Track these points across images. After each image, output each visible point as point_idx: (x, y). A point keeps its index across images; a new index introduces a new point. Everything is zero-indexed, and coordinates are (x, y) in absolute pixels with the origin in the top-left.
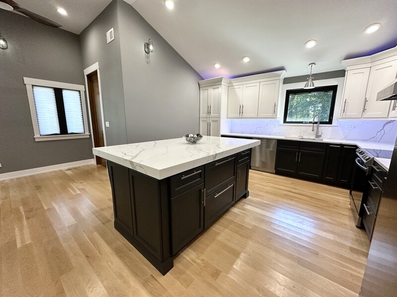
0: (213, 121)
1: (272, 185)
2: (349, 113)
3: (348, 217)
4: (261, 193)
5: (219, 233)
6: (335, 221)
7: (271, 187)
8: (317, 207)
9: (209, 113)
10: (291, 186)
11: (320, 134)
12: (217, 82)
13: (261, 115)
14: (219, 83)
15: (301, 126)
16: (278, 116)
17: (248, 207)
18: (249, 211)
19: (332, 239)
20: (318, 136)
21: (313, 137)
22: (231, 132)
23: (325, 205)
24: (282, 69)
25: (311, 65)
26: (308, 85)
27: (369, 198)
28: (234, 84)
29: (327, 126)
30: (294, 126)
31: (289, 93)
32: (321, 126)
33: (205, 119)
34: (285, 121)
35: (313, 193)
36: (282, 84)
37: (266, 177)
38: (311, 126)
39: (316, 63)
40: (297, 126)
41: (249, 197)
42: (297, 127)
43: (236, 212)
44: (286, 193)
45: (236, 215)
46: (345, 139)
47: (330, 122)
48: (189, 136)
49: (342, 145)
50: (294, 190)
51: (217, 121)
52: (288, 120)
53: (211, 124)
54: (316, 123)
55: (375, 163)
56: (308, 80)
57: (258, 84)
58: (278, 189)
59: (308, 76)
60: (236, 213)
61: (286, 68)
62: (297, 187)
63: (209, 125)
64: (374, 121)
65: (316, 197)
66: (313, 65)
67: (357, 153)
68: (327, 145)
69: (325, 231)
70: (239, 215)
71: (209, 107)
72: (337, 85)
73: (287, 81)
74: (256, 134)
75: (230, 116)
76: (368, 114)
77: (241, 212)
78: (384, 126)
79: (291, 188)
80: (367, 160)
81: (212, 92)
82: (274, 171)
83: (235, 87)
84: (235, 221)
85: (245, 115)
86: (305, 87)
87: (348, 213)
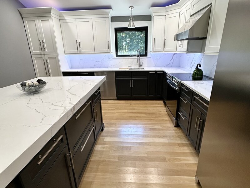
0: (50, 58)
1: (118, 111)
2: (157, 49)
3: (168, 121)
4: (113, 122)
5: (92, 181)
6: (164, 127)
7: (118, 113)
8: (151, 120)
9: (42, 49)
10: (131, 108)
11: (141, 64)
12: (45, 14)
13: (98, 50)
14: (48, 15)
15: (129, 58)
16: (112, 51)
17: (107, 139)
18: (110, 143)
19: (168, 142)
20: (140, 66)
21: (137, 67)
22: (72, 68)
23: (155, 116)
24: (109, 7)
25: (130, 8)
26: (131, 25)
27: (181, 107)
28: (66, 18)
29: (145, 58)
30: (124, 59)
31: (117, 30)
32: (141, 58)
33: (39, 56)
34: (117, 55)
35: (145, 109)
36: (110, 22)
37: (111, 105)
38: (136, 58)
39: (134, 7)
40: (127, 58)
41: (105, 129)
42: (126, 60)
43: (99, 149)
44: (130, 114)
45: (102, 152)
46: (156, 66)
47: (146, 55)
48: (27, 84)
49: (156, 72)
50: (134, 111)
51: (55, 58)
52: (119, 54)
53: (48, 61)
54: (138, 56)
55: (182, 85)
56: (130, 21)
57: (90, 20)
58: (124, 113)
59: (129, 17)
60: (100, 151)
61: (112, 7)
62: (135, 108)
63: (45, 63)
64: (168, 53)
65: (149, 112)
66: (132, 8)
67: (167, 77)
68: (148, 72)
69: (162, 138)
70: (103, 151)
71: (41, 42)
72: (148, 27)
73: (114, 19)
74: (95, 68)
75: (67, 51)
76: (167, 49)
77: (103, 148)
78: (173, 56)
79: (132, 109)
80: (177, 83)
81: (42, 25)
82: (116, 98)
83: (68, 21)
84: (102, 160)
85: (83, 50)
86: (129, 26)
87: (167, 118)
